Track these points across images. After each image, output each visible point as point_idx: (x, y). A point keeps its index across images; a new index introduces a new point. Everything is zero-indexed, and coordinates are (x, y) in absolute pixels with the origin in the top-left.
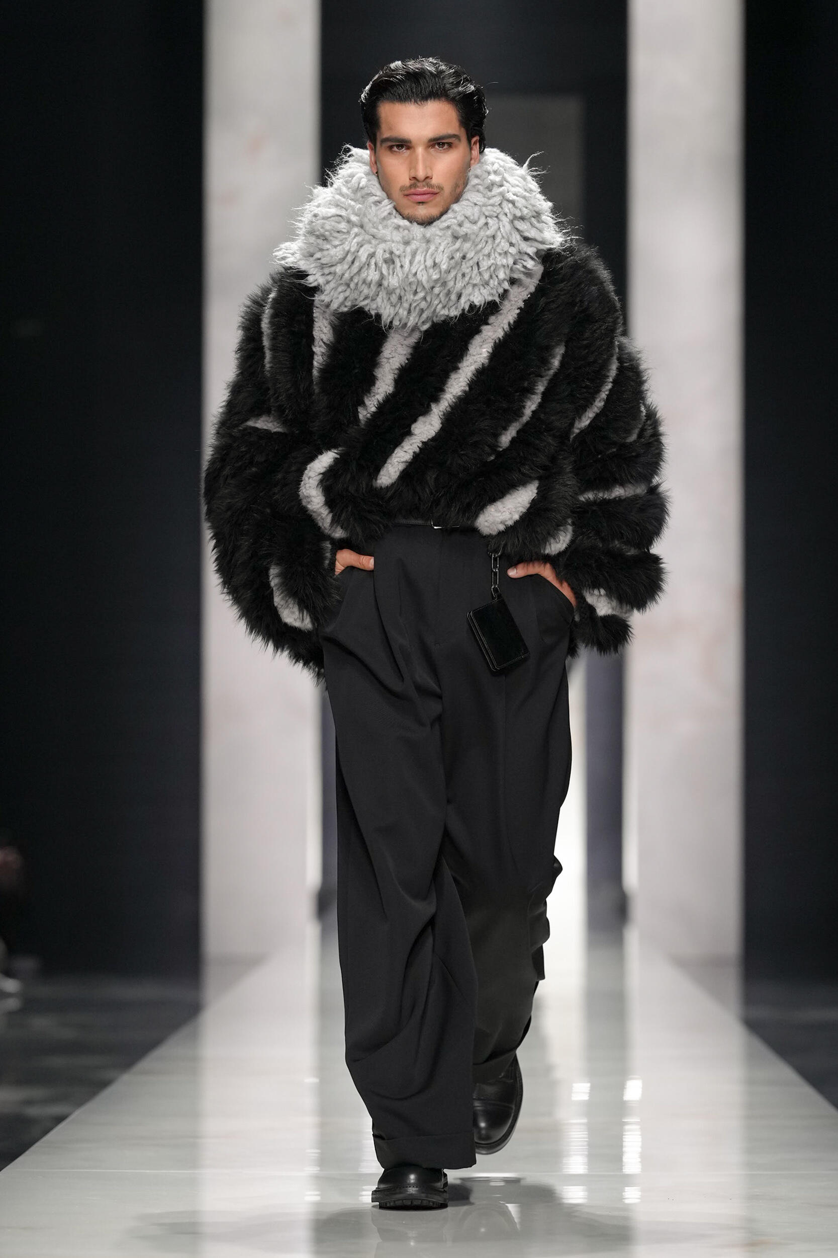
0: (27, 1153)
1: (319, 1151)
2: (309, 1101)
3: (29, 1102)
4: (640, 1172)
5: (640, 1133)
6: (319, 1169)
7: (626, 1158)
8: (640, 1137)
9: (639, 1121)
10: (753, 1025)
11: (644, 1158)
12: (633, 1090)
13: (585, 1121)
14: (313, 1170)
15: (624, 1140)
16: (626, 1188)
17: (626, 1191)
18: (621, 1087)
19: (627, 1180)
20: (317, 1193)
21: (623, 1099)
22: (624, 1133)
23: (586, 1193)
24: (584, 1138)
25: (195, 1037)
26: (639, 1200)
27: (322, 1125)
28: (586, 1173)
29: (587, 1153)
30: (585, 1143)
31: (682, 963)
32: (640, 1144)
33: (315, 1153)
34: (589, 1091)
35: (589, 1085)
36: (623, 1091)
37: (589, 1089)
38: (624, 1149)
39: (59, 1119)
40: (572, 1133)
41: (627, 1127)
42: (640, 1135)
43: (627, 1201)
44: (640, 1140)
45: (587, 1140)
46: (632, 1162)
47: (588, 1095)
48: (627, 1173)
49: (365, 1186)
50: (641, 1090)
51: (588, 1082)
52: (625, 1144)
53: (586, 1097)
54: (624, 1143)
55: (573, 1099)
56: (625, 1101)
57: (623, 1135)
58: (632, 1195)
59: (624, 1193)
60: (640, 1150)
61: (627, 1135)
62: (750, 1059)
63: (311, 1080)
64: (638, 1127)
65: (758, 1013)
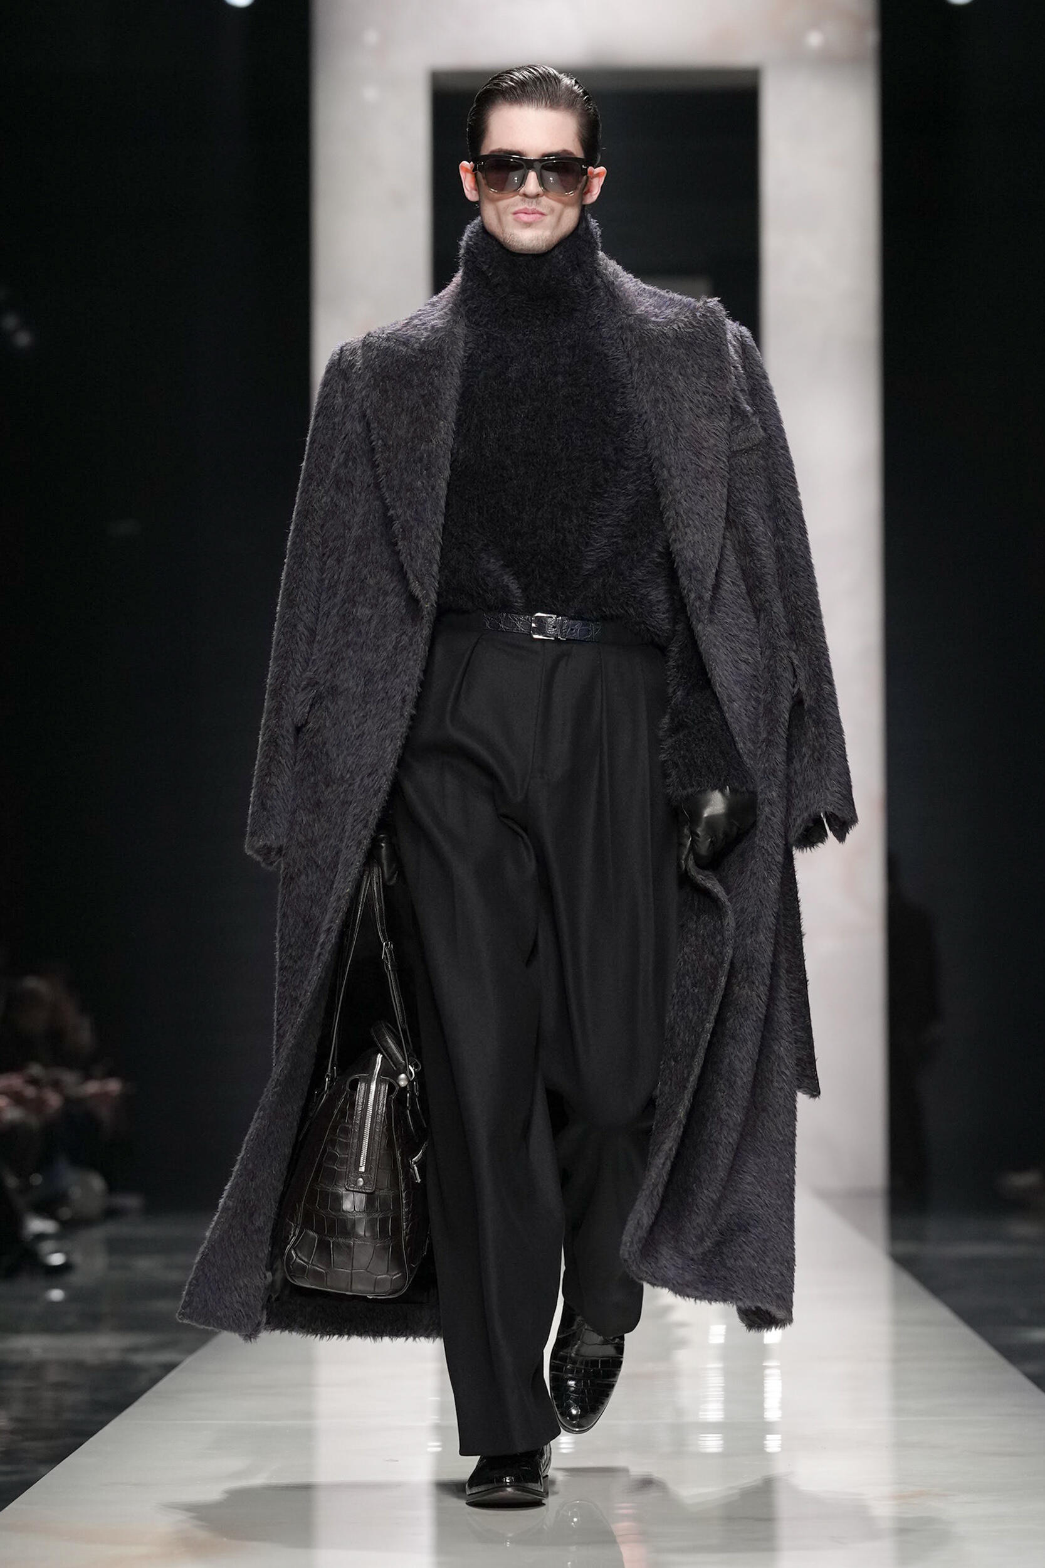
0: (136, 1404)
1: (437, 1398)
3: (135, 1350)
4: (779, 1420)
5: (780, 1378)
6: (437, 1417)
7: (766, 1406)
9: (779, 1364)
10: (904, 1262)
11: (784, 1404)
13: (720, 1365)
14: (433, 1418)
15: (765, 1385)
16: (768, 1436)
17: (767, 1439)
19: (767, 1428)
20: (438, 1444)
22: (765, 1378)
23: (721, 1442)
24: (720, 1382)
26: (779, 1449)
28: (721, 1420)
29: (723, 1399)
30: (720, 1389)
31: (824, 1195)
32: (781, 1389)
33: (438, 1401)
34: (724, 1333)
35: (724, 1326)
37: (724, 1331)
38: (766, 1395)
39: (169, 1368)
40: (706, 1378)
41: (767, 1372)
43: (768, 1450)
44: (781, 1385)
45: (723, 1385)
46: (773, 1412)
47: (723, 1337)
48: (767, 1420)
51: (723, 1324)
52: (765, 1390)
53: (721, 1340)
54: (765, 1388)
55: (711, 1342)
56: (767, 1345)
57: (764, 1380)
58: (773, 1443)
59: (765, 1442)
60: (780, 1395)
61: (768, 1380)
62: (898, 1297)
64: (779, 1371)
65: (908, 1248)
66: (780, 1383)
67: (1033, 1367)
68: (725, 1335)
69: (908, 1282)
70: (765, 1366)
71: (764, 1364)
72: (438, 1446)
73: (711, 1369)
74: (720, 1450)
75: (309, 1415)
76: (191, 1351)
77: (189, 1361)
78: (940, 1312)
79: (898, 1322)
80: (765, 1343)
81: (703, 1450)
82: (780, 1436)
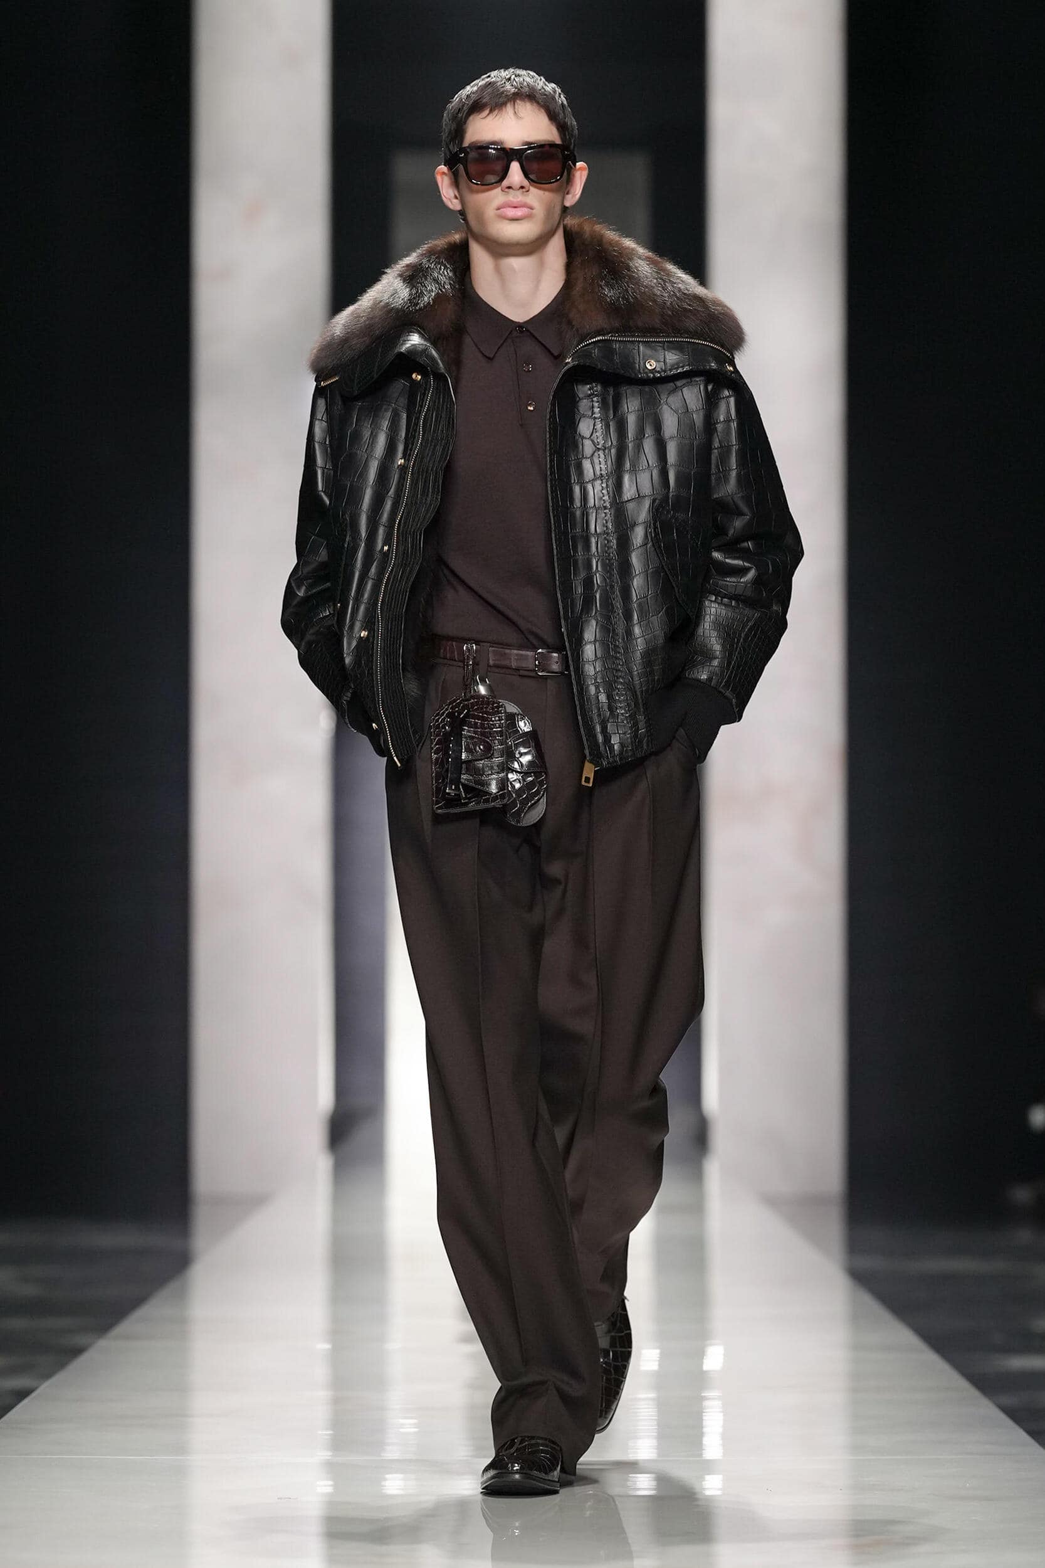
1: (331, 1432)
2: (321, 1372)
4: (721, 1458)
5: (722, 1410)
6: (330, 1453)
7: (704, 1442)
8: (722, 1414)
9: (721, 1394)
10: (860, 1277)
11: (727, 1442)
12: (714, 1359)
13: (652, 1395)
14: (324, 1455)
15: (704, 1418)
16: (707, 1477)
17: (706, 1479)
18: (700, 1354)
19: (708, 1467)
20: (331, 1483)
21: (702, 1369)
22: (703, 1410)
23: (656, 1482)
24: (651, 1416)
25: (182, 1296)
26: (719, 1493)
27: (336, 1401)
28: (655, 1458)
29: (656, 1434)
30: (654, 1423)
31: (773, 1202)
32: (721, 1423)
33: (330, 1435)
35: (658, 1351)
36: (703, 1358)
37: (658, 1356)
38: (705, 1430)
39: (22, 1395)
40: (639, 1410)
41: (706, 1403)
42: (721, 1412)
43: (708, 1493)
44: (722, 1418)
45: (657, 1418)
46: (713, 1447)
47: (657, 1363)
48: (708, 1458)
49: (388, 1474)
50: (722, 1357)
51: (656, 1348)
52: (704, 1424)
53: (653, 1366)
54: (704, 1421)
55: (642, 1368)
56: (706, 1372)
57: (702, 1413)
58: (712, 1486)
59: (703, 1483)
60: (721, 1430)
61: (706, 1412)
62: (856, 1319)
63: (324, 1346)
64: (720, 1402)
65: (867, 1263)
66: (720, 1417)
67: (1008, 1400)
68: (659, 1360)
69: (868, 1300)
70: (702, 1397)
71: (703, 1394)
72: (331, 1486)
73: (644, 1399)
74: (652, 1493)
75: (181, 1449)
76: (48, 1376)
77: (45, 1388)
78: (903, 1336)
79: (856, 1347)
80: (705, 1367)
81: (632, 1493)
82: (721, 1477)
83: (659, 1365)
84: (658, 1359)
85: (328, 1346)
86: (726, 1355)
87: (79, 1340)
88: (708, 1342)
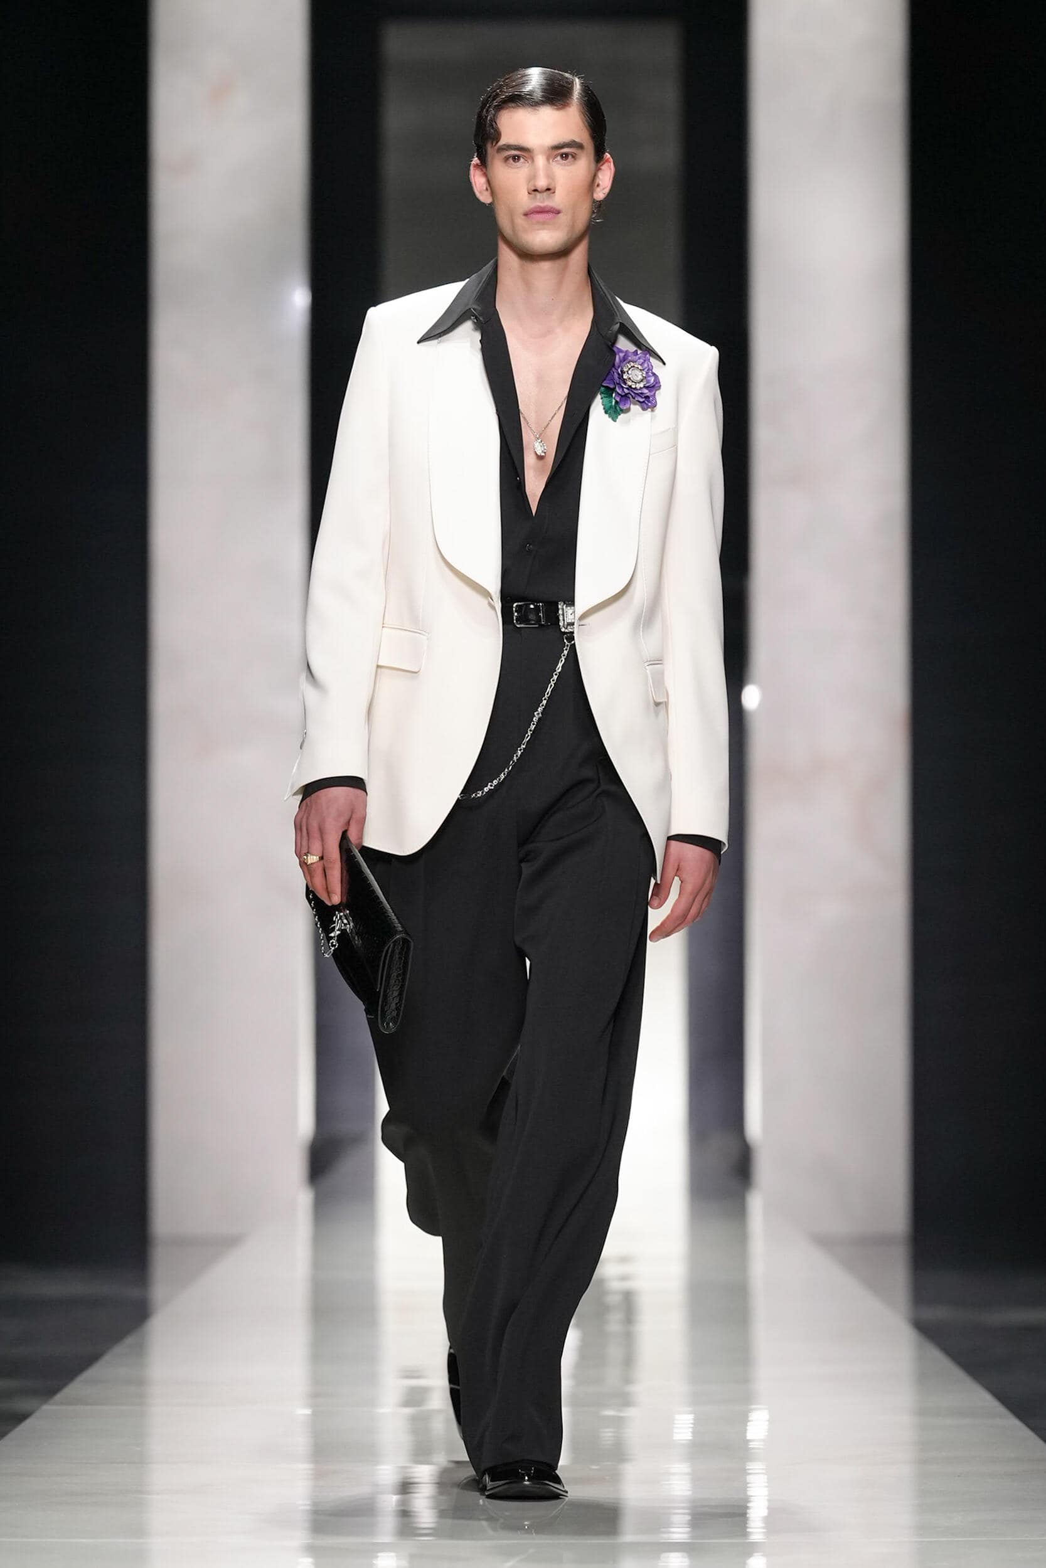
2: (300, 1442)
4: (764, 1539)
5: (766, 1484)
6: (309, 1535)
8: (767, 1489)
9: (766, 1467)
10: (927, 1330)
11: (772, 1521)
12: (758, 1427)
13: (688, 1469)
14: (304, 1536)
18: (743, 1420)
19: (751, 1548)
21: (746, 1437)
25: (140, 1351)
27: (320, 1475)
28: (689, 1540)
31: (825, 1242)
35: (691, 1417)
36: (747, 1426)
37: (694, 1422)
41: (750, 1478)
42: (767, 1487)
46: (756, 1530)
47: (691, 1430)
48: (750, 1541)
50: (767, 1423)
51: (693, 1413)
53: (688, 1436)
55: (676, 1437)
56: (748, 1440)
62: (923, 1378)
63: (304, 1411)
64: (766, 1476)
65: (934, 1313)
68: (694, 1428)
69: (936, 1357)
71: (747, 1468)
73: (676, 1472)
75: (139, 1530)
78: (979, 1398)
79: (922, 1412)
80: (749, 1436)
83: (693, 1433)
84: (692, 1426)
85: (308, 1411)
86: (771, 1422)
87: (21, 1405)
88: (753, 1407)
